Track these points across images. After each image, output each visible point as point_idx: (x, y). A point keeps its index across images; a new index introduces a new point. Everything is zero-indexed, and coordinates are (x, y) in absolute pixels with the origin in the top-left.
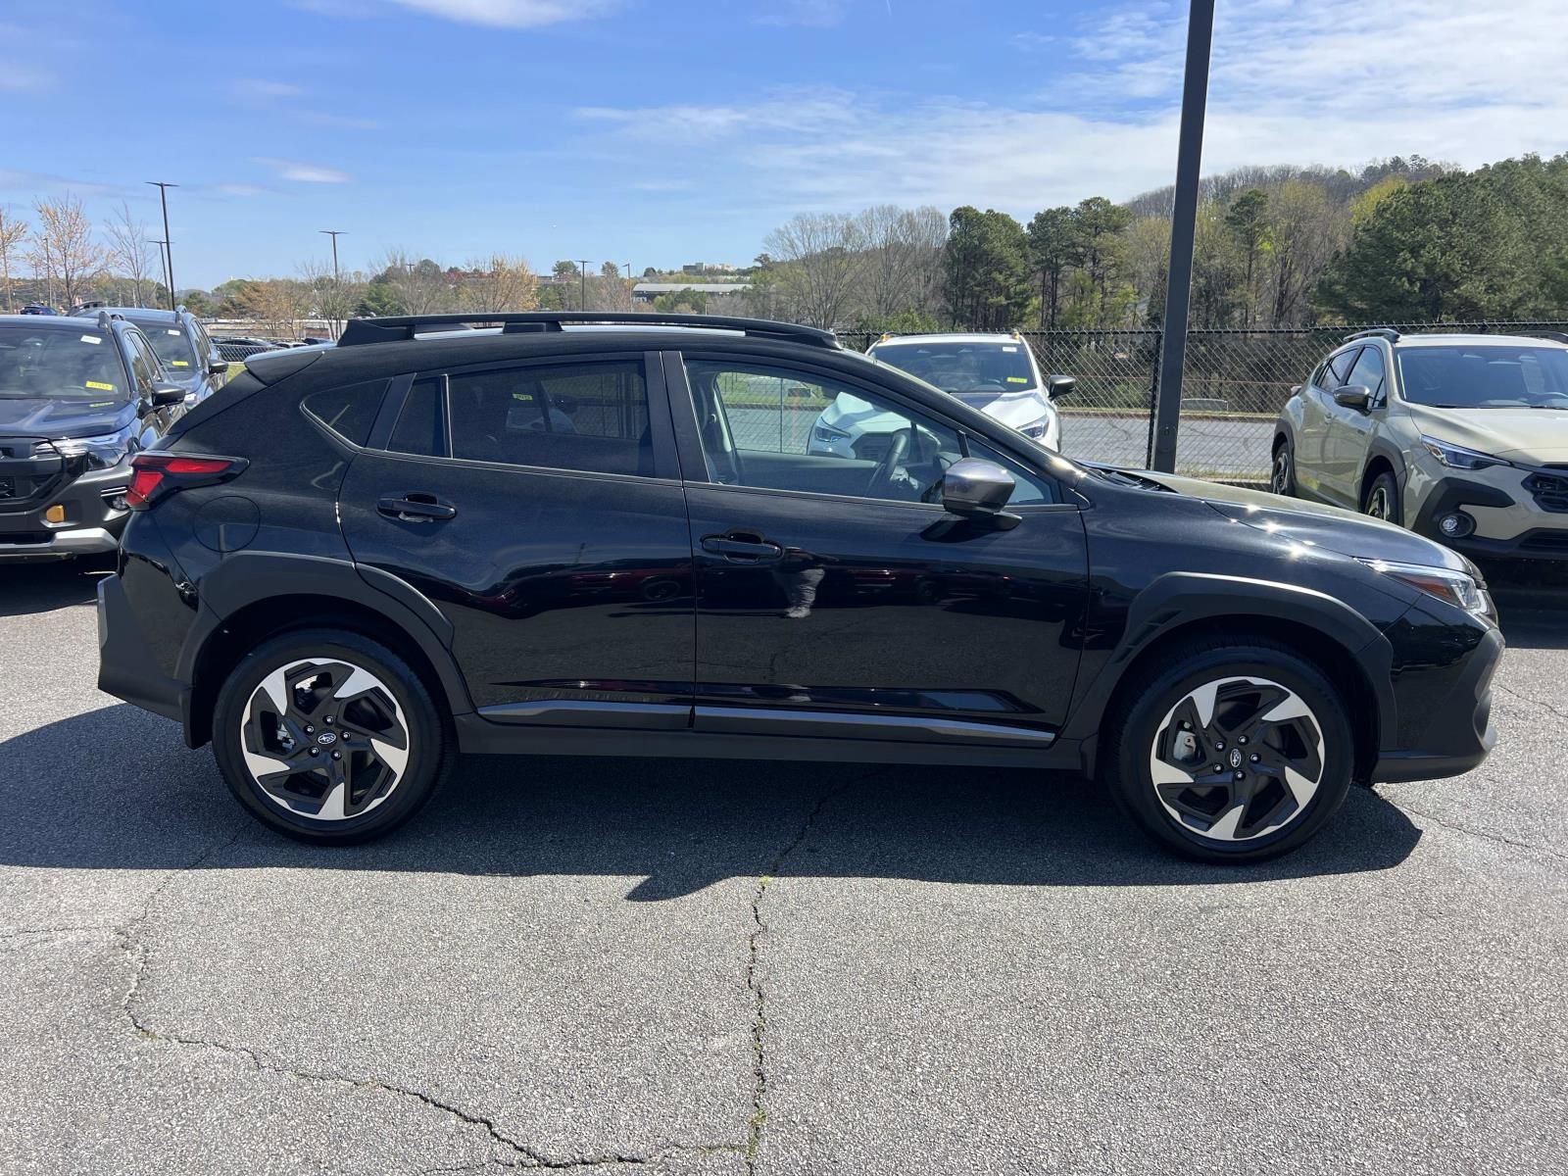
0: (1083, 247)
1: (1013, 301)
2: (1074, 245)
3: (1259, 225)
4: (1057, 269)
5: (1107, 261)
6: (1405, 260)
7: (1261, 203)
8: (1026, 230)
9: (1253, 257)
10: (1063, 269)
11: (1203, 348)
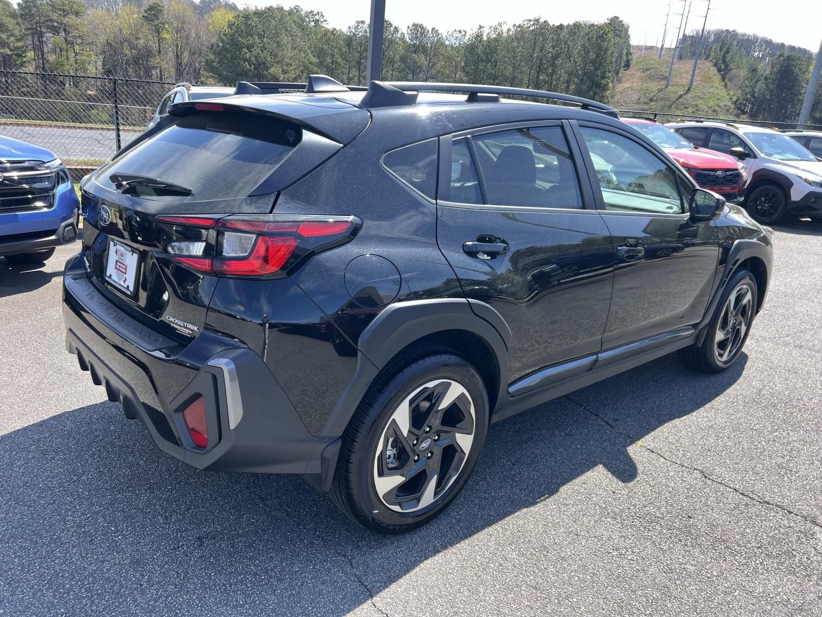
0: (57, 22)
1: (15, 52)
2: (51, 21)
3: (161, 23)
4: (41, 35)
5: (75, 33)
6: (246, 53)
7: (161, 10)
8: (16, 7)
9: (161, 41)
10: (45, 35)
11: (140, 91)
